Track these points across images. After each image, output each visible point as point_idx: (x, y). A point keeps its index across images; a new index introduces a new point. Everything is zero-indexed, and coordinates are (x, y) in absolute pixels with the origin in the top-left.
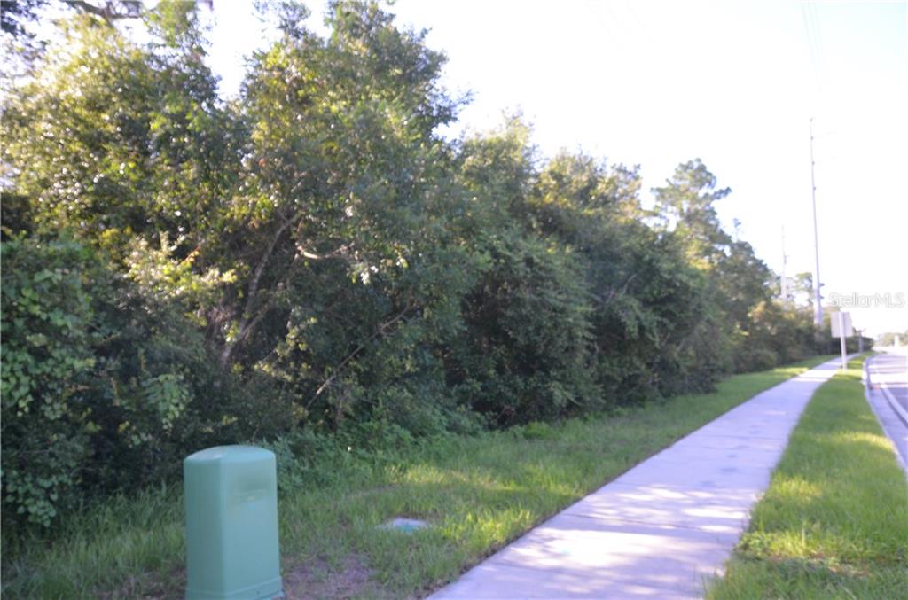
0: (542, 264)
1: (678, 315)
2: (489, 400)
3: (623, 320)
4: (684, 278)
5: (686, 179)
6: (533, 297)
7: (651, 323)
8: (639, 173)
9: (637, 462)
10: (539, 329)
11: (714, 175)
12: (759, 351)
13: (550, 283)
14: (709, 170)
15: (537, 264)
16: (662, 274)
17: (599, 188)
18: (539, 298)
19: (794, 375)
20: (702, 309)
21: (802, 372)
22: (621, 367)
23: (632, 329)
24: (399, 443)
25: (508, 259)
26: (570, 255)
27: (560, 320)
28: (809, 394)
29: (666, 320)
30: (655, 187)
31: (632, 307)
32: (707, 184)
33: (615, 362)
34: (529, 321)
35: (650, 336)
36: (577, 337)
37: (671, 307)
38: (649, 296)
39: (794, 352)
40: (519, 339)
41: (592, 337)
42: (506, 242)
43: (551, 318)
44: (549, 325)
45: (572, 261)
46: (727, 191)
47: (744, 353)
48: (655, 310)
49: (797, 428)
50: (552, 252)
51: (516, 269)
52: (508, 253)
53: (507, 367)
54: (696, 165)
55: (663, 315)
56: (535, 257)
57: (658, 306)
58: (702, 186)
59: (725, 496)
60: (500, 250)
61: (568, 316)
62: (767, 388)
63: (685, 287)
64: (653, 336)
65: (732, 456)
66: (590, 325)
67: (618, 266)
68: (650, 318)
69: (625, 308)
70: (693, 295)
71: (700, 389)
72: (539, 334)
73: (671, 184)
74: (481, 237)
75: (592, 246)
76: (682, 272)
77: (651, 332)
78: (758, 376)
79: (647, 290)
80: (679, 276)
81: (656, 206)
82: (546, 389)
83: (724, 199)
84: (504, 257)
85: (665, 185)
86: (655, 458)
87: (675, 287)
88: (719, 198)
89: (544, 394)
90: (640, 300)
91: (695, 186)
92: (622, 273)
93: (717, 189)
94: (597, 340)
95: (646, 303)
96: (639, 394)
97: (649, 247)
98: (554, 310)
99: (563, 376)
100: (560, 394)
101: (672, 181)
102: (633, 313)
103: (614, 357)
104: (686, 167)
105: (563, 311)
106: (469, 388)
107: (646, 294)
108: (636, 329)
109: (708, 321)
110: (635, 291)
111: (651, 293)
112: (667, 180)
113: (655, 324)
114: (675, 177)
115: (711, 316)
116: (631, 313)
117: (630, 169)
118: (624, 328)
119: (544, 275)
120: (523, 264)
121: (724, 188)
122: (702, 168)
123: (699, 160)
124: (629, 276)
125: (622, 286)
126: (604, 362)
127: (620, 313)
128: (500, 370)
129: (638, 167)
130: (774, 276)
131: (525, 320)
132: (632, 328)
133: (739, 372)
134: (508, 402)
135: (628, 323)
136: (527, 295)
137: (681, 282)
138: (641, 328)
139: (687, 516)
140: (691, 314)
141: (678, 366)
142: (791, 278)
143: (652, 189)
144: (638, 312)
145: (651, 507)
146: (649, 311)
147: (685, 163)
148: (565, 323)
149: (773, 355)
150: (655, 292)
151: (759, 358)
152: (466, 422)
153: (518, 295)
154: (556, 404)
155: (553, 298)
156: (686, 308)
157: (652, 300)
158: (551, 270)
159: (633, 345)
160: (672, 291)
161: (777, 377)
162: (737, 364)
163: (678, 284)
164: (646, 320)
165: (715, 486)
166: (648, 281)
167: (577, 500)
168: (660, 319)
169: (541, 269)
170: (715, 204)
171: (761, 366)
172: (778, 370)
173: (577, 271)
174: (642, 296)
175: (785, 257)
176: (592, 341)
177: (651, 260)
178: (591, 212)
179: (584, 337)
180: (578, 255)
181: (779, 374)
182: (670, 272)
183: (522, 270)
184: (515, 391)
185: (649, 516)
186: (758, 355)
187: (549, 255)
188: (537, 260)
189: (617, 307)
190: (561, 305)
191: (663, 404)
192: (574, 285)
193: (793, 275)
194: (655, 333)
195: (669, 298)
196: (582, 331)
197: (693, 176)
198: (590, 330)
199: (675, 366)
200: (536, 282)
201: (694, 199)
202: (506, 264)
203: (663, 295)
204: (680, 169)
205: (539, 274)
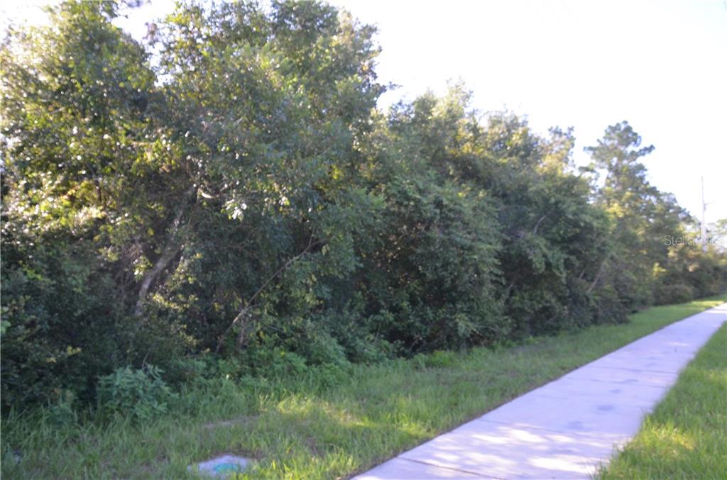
0: (451, 206)
1: (583, 252)
2: (400, 329)
3: (530, 257)
4: (588, 218)
5: (614, 139)
6: (441, 235)
7: (558, 261)
8: (573, 134)
9: (514, 396)
10: (446, 265)
11: (639, 135)
12: (677, 286)
13: (459, 223)
14: (634, 130)
15: (446, 206)
16: (567, 215)
17: (514, 139)
18: (448, 237)
19: (709, 308)
20: (607, 248)
21: (717, 305)
22: (532, 300)
23: (538, 266)
24: (291, 370)
25: (418, 201)
26: (483, 198)
27: (467, 257)
28: (717, 325)
29: (573, 258)
30: (587, 146)
31: (538, 245)
32: (633, 143)
33: (526, 295)
34: (438, 258)
35: (557, 273)
36: (484, 272)
37: (577, 245)
38: (557, 236)
39: (713, 288)
40: (428, 274)
41: (500, 273)
42: (417, 186)
43: (459, 255)
44: (456, 261)
45: (485, 204)
46: (650, 149)
47: (663, 287)
48: (562, 249)
49: (691, 363)
50: (461, 195)
51: (425, 211)
52: (418, 196)
53: (419, 299)
54: (623, 127)
55: (571, 253)
56: (444, 200)
57: (565, 244)
58: (627, 145)
59: (585, 442)
60: (410, 194)
61: (474, 254)
62: (678, 320)
63: (589, 228)
64: (561, 273)
65: (616, 391)
66: (496, 261)
67: (529, 209)
68: (558, 256)
69: (532, 246)
70: (599, 234)
71: (613, 320)
72: (447, 270)
73: (601, 144)
74: (396, 182)
75: (508, 192)
76: (586, 214)
77: (558, 269)
78: (674, 308)
79: (554, 230)
80: (583, 216)
81: (592, 164)
82: (452, 320)
83: (647, 155)
84: (415, 200)
85: (596, 145)
86: (538, 391)
87: (579, 227)
88: (644, 155)
89: (451, 325)
90: (547, 239)
91: (622, 145)
92: (532, 215)
93: (641, 147)
94: (504, 276)
95: (554, 242)
96: (555, 325)
97: (556, 191)
98: (462, 248)
99: (471, 308)
100: (464, 325)
101: (603, 141)
102: (539, 250)
103: (526, 291)
104: (614, 129)
105: (470, 249)
106: (382, 318)
107: (554, 233)
108: (544, 266)
109: (612, 258)
110: (544, 231)
111: (558, 233)
112: (598, 140)
113: (562, 261)
114: (605, 138)
115: (614, 254)
116: (538, 251)
117: (565, 131)
118: (531, 265)
119: (453, 216)
120: (432, 207)
121: (648, 146)
122: (629, 129)
123: (625, 122)
124: (539, 218)
125: (533, 227)
126: (515, 295)
127: (528, 251)
128: (413, 302)
129: (571, 129)
130: (697, 222)
131: (433, 256)
132: (539, 264)
133: (656, 304)
134: (419, 331)
135: (534, 260)
136: (436, 233)
137: (585, 222)
138: (548, 265)
139: (532, 468)
140: (595, 252)
141: (588, 300)
142: (713, 224)
143: (585, 148)
144: (545, 250)
145: (499, 454)
146: (557, 249)
147: (614, 125)
148: (471, 259)
149: (690, 290)
150: (562, 232)
151: (678, 292)
152: (372, 351)
153: (429, 234)
154: (460, 335)
155: (461, 237)
156: (591, 247)
157: (559, 239)
158: (460, 212)
159: (543, 281)
160: (578, 230)
161: (694, 308)
162: (657, 297)
163: (582, 224)
164: (553, 257)
165: (581, 428)
166: (556, 222)
167: (427, 440)
168: (566, 256)
169: (450, 210)
170: (640, 160)
171: (678, 299)
172: (695, 303)
173: (488, 213)
174: (549, 236)
175: (705, 205)
176: (500, 276)
177: (557, 203)
178: (505, 161)
179: (491, 272)
180: (494, 200)
181: (696, 306)
182: (575, 214)
183: (430, 211)
184: (423, 321)
185: (489, 466)
186: (676, 289)
187: (459, 198)
188: (445, 202)
189: (526, 245)
190: (468, 243)
191: (576, 333)
192: (483, 225)
193: (715, 221)
194: (562, 269)
195: (576, 238)
196: (490, 266)
197: (620, 136)
198: (496, 265)
199: (585, 299)
200: (446, 223)
201: (622, 156)
202: (416, 206)
203: (570, 235)
204: (609, 131)
205: (447, 215)
